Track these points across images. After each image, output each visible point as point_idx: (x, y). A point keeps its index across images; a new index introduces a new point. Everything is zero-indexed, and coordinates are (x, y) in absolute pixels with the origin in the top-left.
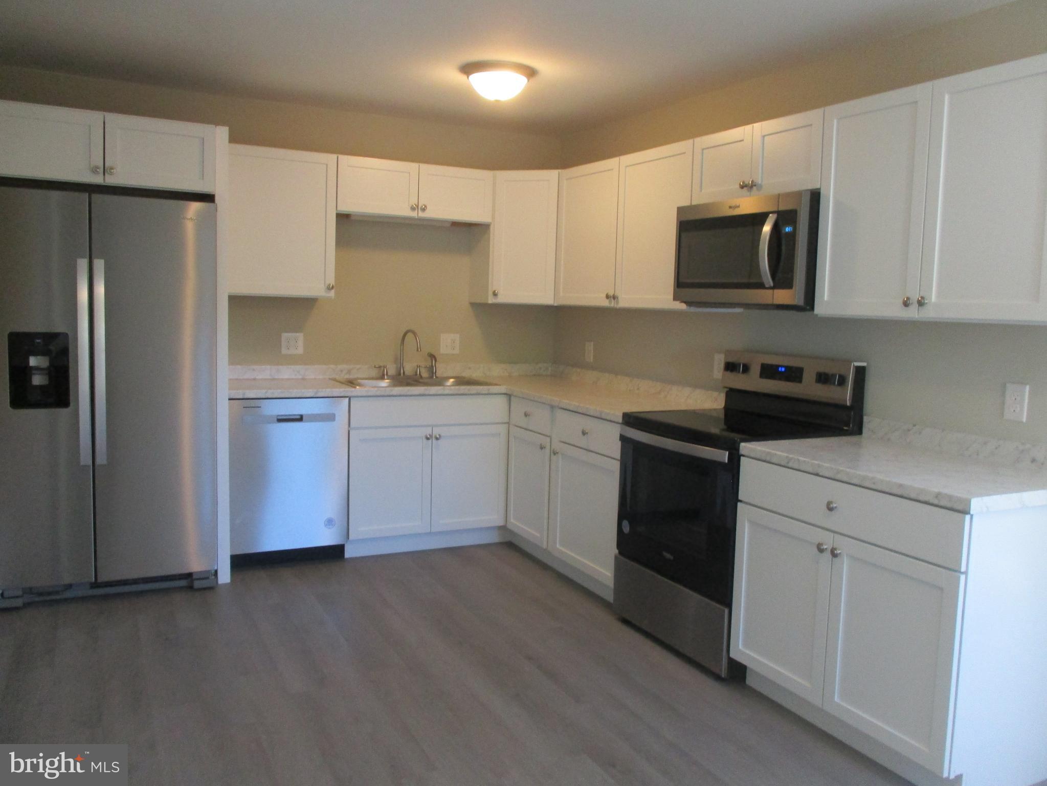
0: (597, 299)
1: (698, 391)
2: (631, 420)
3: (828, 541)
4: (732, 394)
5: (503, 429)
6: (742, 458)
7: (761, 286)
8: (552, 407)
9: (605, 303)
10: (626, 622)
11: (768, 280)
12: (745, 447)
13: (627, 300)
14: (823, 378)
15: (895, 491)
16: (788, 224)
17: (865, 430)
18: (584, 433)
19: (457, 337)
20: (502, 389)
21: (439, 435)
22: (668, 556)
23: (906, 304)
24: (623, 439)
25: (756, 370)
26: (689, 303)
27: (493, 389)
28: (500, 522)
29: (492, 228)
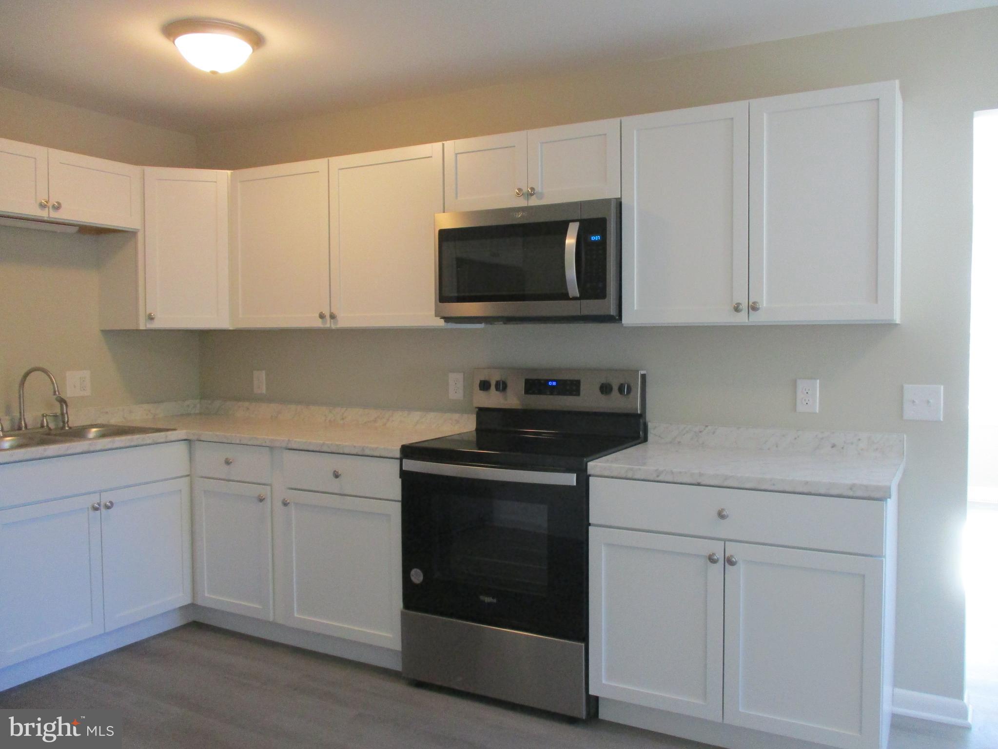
0: (308, 320)
1: (432, 415)
3: (717, 549)
4: (482, 413)
5: (183, 484)
6: (591, 478)
7: (565, 296)
8: (271, 448)
9: (318, 324)
10: (419, 684)
11: (573, 289)
12: (594, 466)
13: (348, 319)
14: (606, 389)
15: (800, 489)
16: (596, 234)
17: (650, 437)
18: (336, 475)
19: (87, 374)
20: (181, 434)
21: (111, 503)
22: (488, 600)
23: (737, 309)
24: (405, 475)
26: (447, 319)
27: (172, 435)
28: (187, 601)
29: (140, 236)
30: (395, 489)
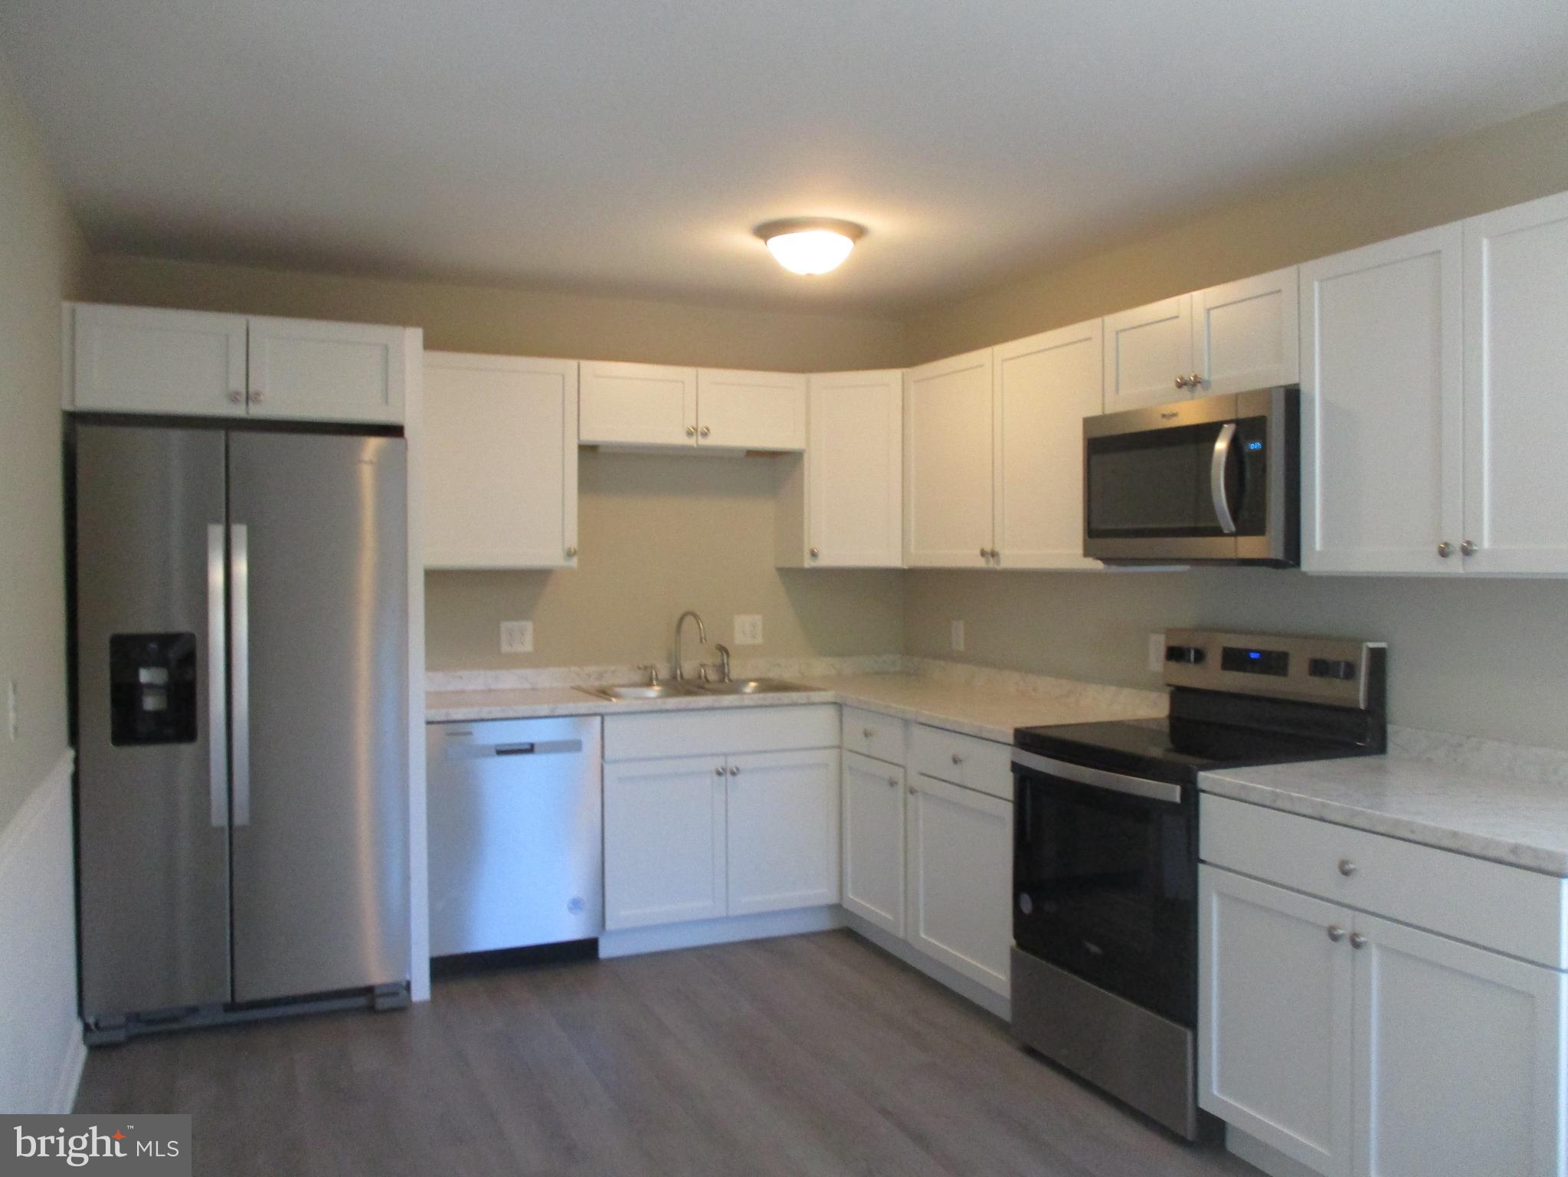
0: (966, 557)
1: (1126, 691)
2: (1028, 739)
3: (1346, 923)
4: (1180, 695)
5: (831, 756)
6: (1202, 796)
7: (1217, 532)
8: (906, 723)
9: (980, 563)
10: (1031, 1052)
11: (1227, 523)
12: (1206, 778)
13: (1013, 557)
14: (1320, 668)
15: (1445, 843)
16: (1253, 439)
17: (1391, 746)
18: (956, 761)
19: (758, 619)
20: (829, 696)
21: (738, 769)
22: (1094, 949)
23: (1444, 553)
24: (1016, 767)
25: (1214, 658)
26: (1106, 560)
27: (816, 696)
28: (832, 898)
29: (806, 456)
30: (1006, 785)
